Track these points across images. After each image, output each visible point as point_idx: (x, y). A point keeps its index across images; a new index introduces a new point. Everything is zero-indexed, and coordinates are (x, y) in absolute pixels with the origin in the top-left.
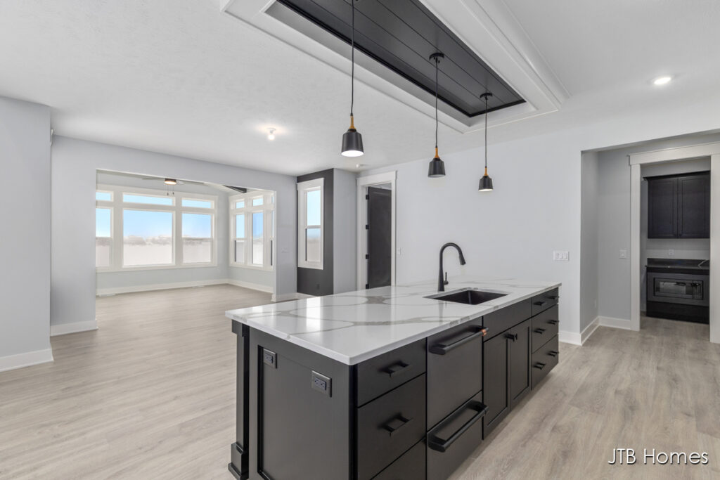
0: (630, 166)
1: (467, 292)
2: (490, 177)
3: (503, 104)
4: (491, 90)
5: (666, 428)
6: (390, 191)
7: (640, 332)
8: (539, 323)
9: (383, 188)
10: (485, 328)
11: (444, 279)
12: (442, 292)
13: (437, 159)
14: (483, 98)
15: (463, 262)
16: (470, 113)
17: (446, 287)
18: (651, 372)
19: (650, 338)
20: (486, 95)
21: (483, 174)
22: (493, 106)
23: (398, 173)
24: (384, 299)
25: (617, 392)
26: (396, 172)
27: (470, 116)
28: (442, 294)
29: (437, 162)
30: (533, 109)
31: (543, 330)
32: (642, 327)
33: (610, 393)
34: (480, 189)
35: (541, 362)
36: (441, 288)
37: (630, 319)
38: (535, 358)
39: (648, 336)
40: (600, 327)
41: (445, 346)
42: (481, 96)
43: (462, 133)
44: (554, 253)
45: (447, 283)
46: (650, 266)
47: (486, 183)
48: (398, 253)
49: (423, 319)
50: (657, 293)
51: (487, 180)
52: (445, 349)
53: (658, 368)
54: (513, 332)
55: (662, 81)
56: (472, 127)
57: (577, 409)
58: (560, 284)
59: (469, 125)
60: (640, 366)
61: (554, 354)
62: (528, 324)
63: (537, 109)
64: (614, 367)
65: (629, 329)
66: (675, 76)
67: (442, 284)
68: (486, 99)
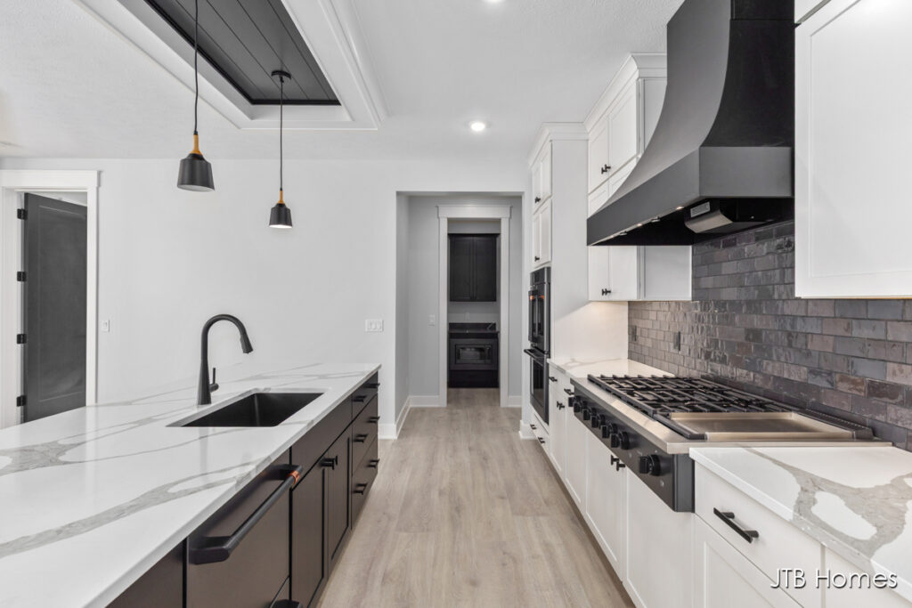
0: (438, 218)
1: (252, 396)
2: (288, 206)
3: (305, 98)
4: (289, 68)
5: (490, 523)
6: (85, 209)
7: (447, 408)
8: (359, 428)
9: (66, 199)
10: (296, 467)
11: (211, 382)
12: (206, 407)
13: (196, 157)
14: (277, 77)
15: (248, 348)
16: (254, 97)
17: (213, 394)
18: (465, 457)
19: (457, 413)
20: (282, 74)
21: (277, 201)
22: (290, 98)
23: (103, 175)
24: (63, 449)
25: (441, 493)
26: (99, 173)
27: (254, 102)
28: (207, 410)
29: (198, 162)
30: (348, 118)
31: (365, 436)
32: (449, 402)
33: (435, 495)
34: (270, 224)
35: (362, 483)
36: (205, 399)
37: (439, 394)
38: (355, 479)
39: (454, 411)
40: (411, 408)
41: (226, 539)
42: (274, 73)
43: (239, 128)
44: (366, 322)
45: (216, 387)
46: (453, 332)
47: (281, 214)
48: (102, 328)
49: (172, 490)
50: (458, 361)
51: (283, 209)
52: (228, 545)
53: (470, 449)
54: (330, 455)
55: (478, 127)
56: (255, 121)
57: (405, 534)
58: (380, 367)
59: (252, 117)
60: (455, 450)
61: (373, 464)
62: (348, 434)
63: (354, 120)
64: (432, 459)
65: (437, 406)
66: (489, 125)
67: (206, 389)
68: (282, 81)
